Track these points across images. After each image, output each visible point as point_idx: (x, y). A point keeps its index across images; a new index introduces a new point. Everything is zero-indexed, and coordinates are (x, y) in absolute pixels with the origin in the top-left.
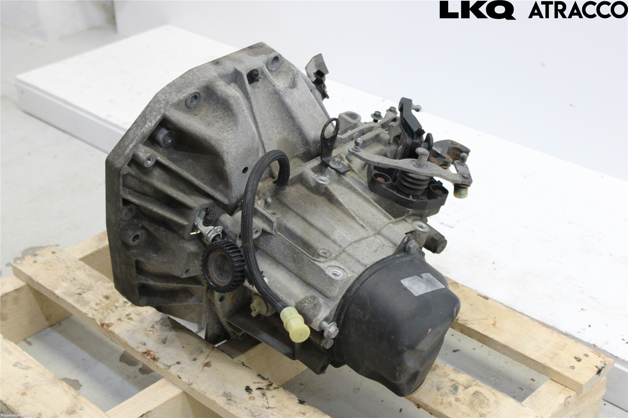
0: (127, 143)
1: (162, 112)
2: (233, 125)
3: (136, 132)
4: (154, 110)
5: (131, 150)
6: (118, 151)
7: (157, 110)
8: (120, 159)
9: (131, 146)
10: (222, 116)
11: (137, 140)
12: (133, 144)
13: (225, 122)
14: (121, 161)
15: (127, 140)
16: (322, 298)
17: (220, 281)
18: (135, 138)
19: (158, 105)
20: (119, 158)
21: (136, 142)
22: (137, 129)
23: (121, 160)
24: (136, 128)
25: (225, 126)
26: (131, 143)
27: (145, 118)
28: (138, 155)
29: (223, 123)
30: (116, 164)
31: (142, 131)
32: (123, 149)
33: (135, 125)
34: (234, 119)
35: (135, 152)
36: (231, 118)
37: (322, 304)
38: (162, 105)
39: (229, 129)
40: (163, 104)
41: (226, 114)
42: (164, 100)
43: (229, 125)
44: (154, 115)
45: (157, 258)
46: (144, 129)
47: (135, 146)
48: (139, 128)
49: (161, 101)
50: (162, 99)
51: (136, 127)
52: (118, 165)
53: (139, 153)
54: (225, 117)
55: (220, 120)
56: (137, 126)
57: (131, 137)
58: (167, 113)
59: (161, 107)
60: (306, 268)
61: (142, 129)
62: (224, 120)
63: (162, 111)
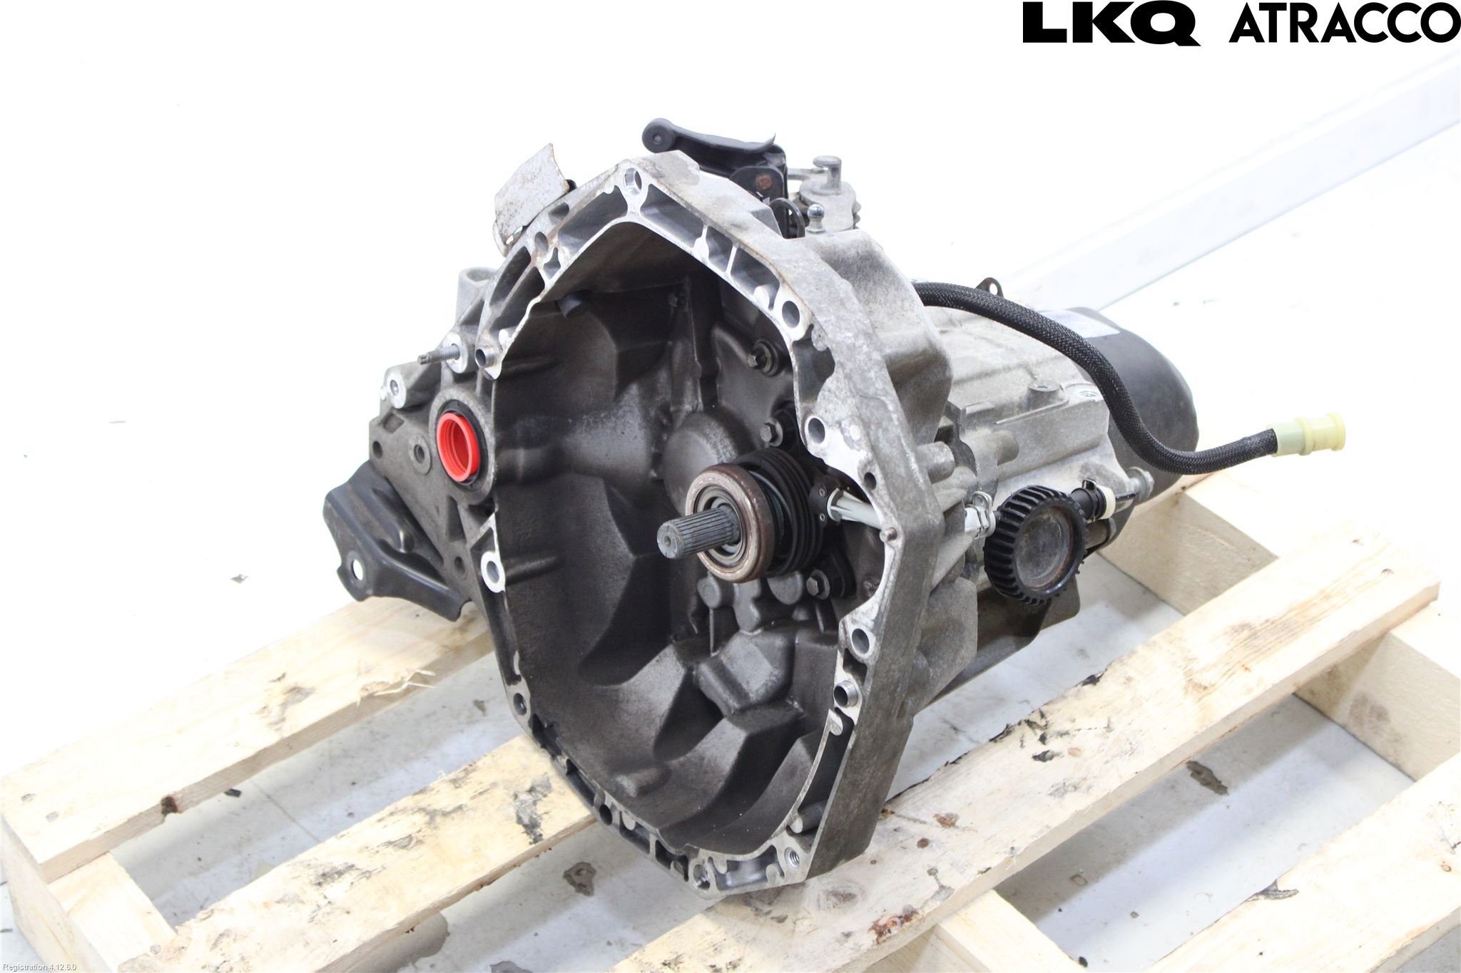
0: (902, 471)
1: (879, 358)
2: (897, 289)
3: (892, 436)
4: (865, 371)
5: (921, 471)
6: (906, 498)
7: (869, 365)
8: (928, 505)
9: (914, 466)
10: (866, 296)
11: (908, 445)
12: (913, 459)
13: (880, 301)
14: (933, 506)
15: (896, 465)
16: (1094, 454)
17: (1047, 575)
18: (902, 445)
19: (859, 354)
20: (924, 506)
21: (912, 452)
22: (886, 430)
23: (930, 505)
24: (880, 431)
25: (888, 305)
26: (907, 461)
27: (872, 398)
28: (937, 464)
29: (880, 304)
30: (933, 521)
31: (897, 423)
32: (910, 485)
33: (873, 427)
34: (890, 279)
35: (927, 468)
36: (885, 283)
37: (1101, 463)
38: (865, 349)
39: (899, 303)
40: (864, 344)
41: (871, 284)
42: (856, 336)
43: (890, 297)
44: (876, 378)
45: (939, 671)
46: (895, 416)
47: (919, 459)
48: (885, 424)
49: (854, 345)
50: (853, 339)
51: (877, 429)
52: (936, 517)
53: (935, 461)
54: (873, 292)
55: (871, 305)
56: (879, 425)
57: (895, 453)
58: (888, 351)
59: (866, 353)
60: (1062, 430)
61: (891, 419)
62: (875, 298)
63: (877, 356)
